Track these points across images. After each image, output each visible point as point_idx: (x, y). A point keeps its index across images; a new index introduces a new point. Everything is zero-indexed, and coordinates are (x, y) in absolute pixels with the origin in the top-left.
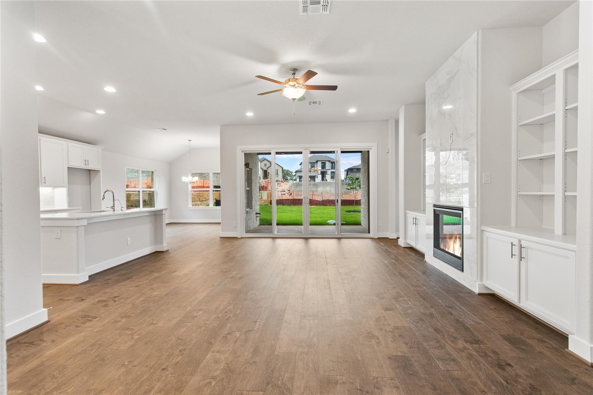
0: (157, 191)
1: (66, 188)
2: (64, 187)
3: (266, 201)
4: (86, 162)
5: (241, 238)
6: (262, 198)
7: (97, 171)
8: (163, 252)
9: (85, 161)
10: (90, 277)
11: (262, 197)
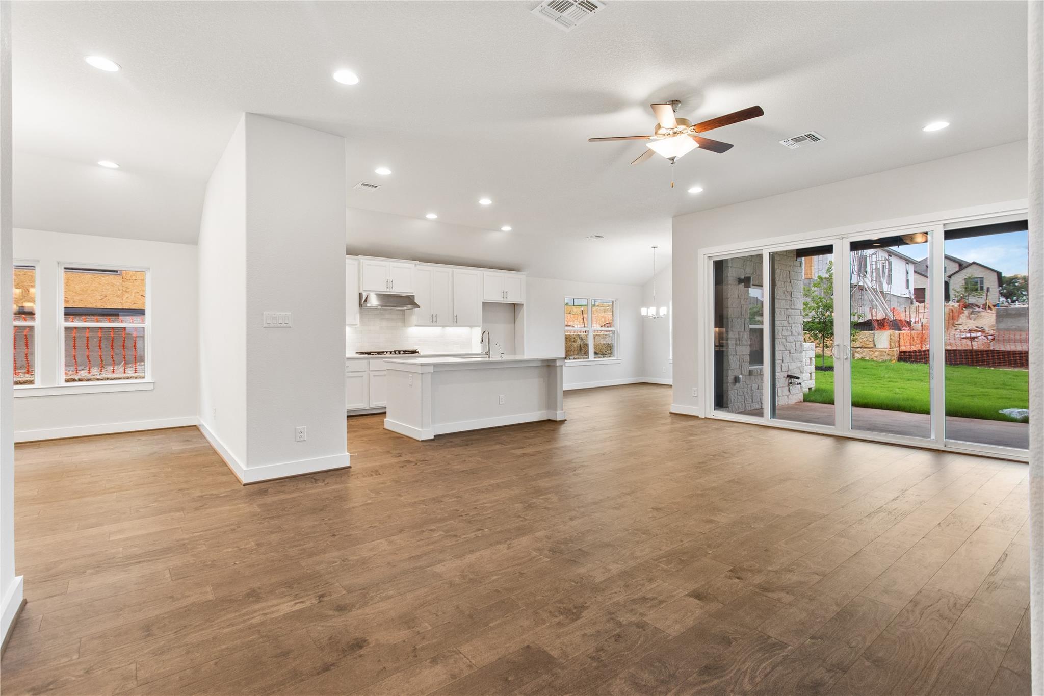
0: (619, 331)
1: (480, 328)
2: (479, 327)
3: (884, 353)
4: (505, 294)
5: (705, 418)
6: (875, 345)
7: (521, 305)
8: (556, 421)
9: (503, 293)
10: (435, 436)
11: (876, 343)
